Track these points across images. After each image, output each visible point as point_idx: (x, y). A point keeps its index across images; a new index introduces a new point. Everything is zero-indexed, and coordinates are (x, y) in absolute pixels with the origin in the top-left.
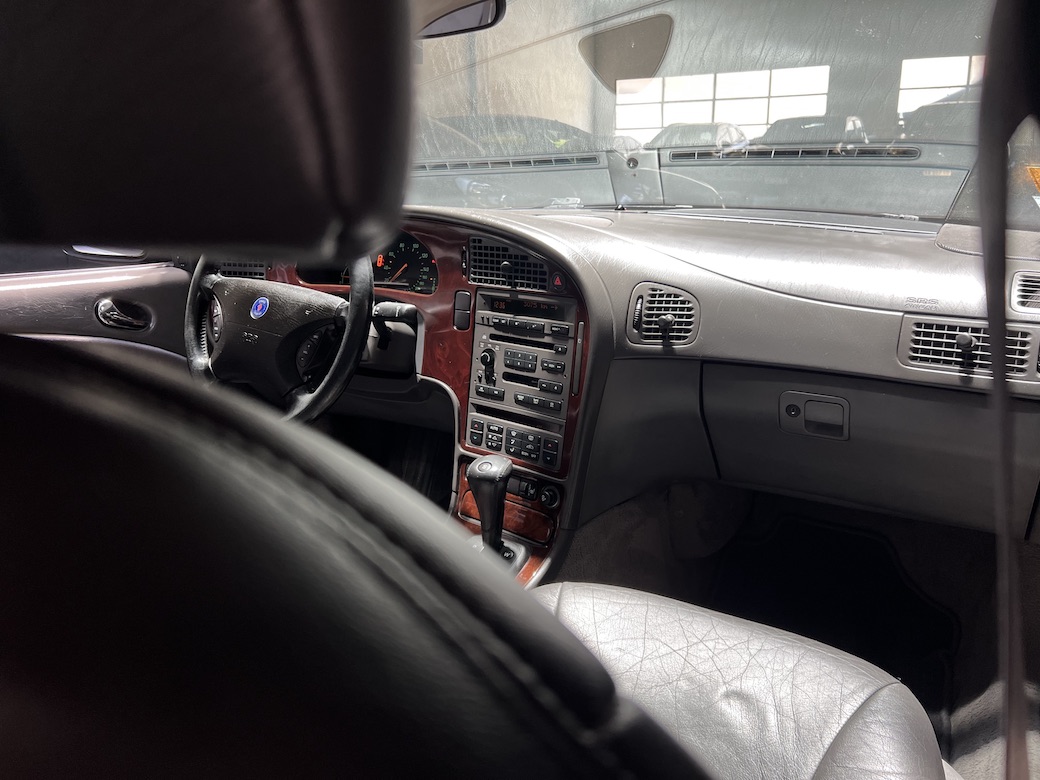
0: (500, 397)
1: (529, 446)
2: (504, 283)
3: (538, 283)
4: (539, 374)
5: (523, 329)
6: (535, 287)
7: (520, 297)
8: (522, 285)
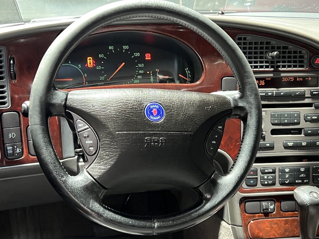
0: (271, 148)
1: (302, 175)
2: (267, 67)
3: (298, 64)
4: (303, 125)
5: (288, 96)
6: (295, 66)
7: (282, 75)
8: (284, 66)
